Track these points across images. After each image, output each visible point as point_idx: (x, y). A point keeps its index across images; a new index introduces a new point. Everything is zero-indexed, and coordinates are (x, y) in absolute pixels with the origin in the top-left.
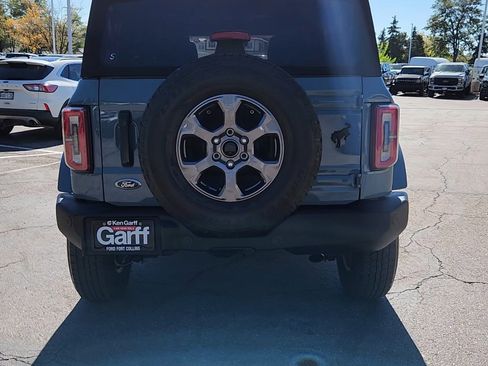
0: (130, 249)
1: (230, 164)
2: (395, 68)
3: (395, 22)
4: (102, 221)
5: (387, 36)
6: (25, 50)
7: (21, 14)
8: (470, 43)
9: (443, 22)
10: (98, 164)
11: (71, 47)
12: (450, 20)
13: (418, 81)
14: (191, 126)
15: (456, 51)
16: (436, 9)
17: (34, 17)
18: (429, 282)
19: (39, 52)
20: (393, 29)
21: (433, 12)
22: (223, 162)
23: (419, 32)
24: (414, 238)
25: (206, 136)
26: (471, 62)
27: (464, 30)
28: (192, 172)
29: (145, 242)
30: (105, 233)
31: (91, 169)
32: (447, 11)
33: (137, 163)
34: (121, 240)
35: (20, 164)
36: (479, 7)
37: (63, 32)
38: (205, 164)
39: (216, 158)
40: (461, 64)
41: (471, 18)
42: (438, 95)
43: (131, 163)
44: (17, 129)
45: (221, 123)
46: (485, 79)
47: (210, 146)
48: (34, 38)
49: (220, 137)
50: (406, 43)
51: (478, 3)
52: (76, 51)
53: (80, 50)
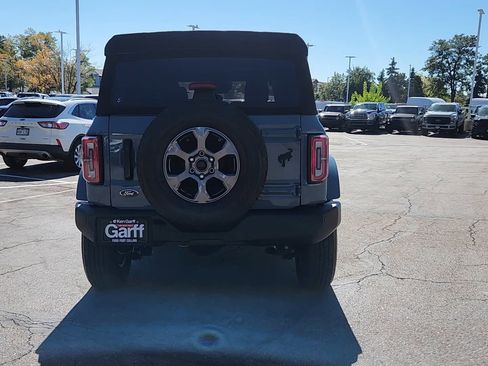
0: (129, 241)
1: (202, 177)
2: (392, 107)
3: (393, 63)
4: (110, 220)
5: (386, 76)
6: (34, 90)
7: (31, 55)
8: (467, 84)
9: (441, 63)
10: (107, 178)
11: (79, 88)
12: (447, 62)
13: (412, 120)
14: (174, 149)
15: (454, 91)
16: (433, 51)
17: (43, 58)
18: (370, 278)
19: (47, 92)
20: (392, 70)
21: (429, 55)
22: (197, 175)
23: (418, 72)
24: (367, 249)
25: (185, 156)
27: (461, 71)
28: (174, 182)
29: (141, 236)
30: (111, 229)
31: (102, 182)
32: (444, 53)
33: (136, 178)
34: (123, 234)
36: (474, 49)
37: (71, 72)
38: (183, 176)
39: (192, 172)
40: (454, 104)
41: (467, 60)
42: (432, 133)
43: (132, 177)
44: (31, 162)
45: (195, 147)
46: (476, 119)
47: (187, 164)
48: (43, 78)
49: (194, 157)
50: (405, 84)
51: (473, 41)
52: (83, 90)
53: (88, 90)
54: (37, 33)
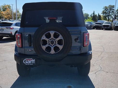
0: (30, 64)
1: (52, 46)
2: (94, 23)
3: (94, 12)
4: (24, 58)
5: (92, 15)
6: (6, 19)
7: (5, 10)
8: (112, 17)
10: (24, 46)
11: (17, 18)
12: (107, 12)
13: (99, 26)
14: (44, 38)
15: (109, 19)
16: (104, 9)
17: (8, 11)
18: (98, 72)
19: (9, 19)
20: (94, 14)
21: (103, 10)
22: (51, 45)
23: (100, 14)
24: (96, 62)
25: (47, 40)
26: (112, 21)
27: (111, 14)
28: (44, 47)
29: (34, 63)
30: (25, 61)
31: (22, 47)
32: (106, 9)
33: (32, 46)
34: (28, 62)
35: (5, 46)
36: (114, 9)
37: (15, 15)
38: (47, 46)
39: (49, 44)
40: (110, 22)
41: (112, 11)
42: (104, 29)
43: (31, 46)
44: (4, 38)
45: (50, 37)
46: (115, 26)
47: (48, 42)
48: (8, 16)
49: (50, 40)
50: (97, 17)
51: (113, 7)
52: (18, 19)
53: (19, 19)
54: (6, 5)
